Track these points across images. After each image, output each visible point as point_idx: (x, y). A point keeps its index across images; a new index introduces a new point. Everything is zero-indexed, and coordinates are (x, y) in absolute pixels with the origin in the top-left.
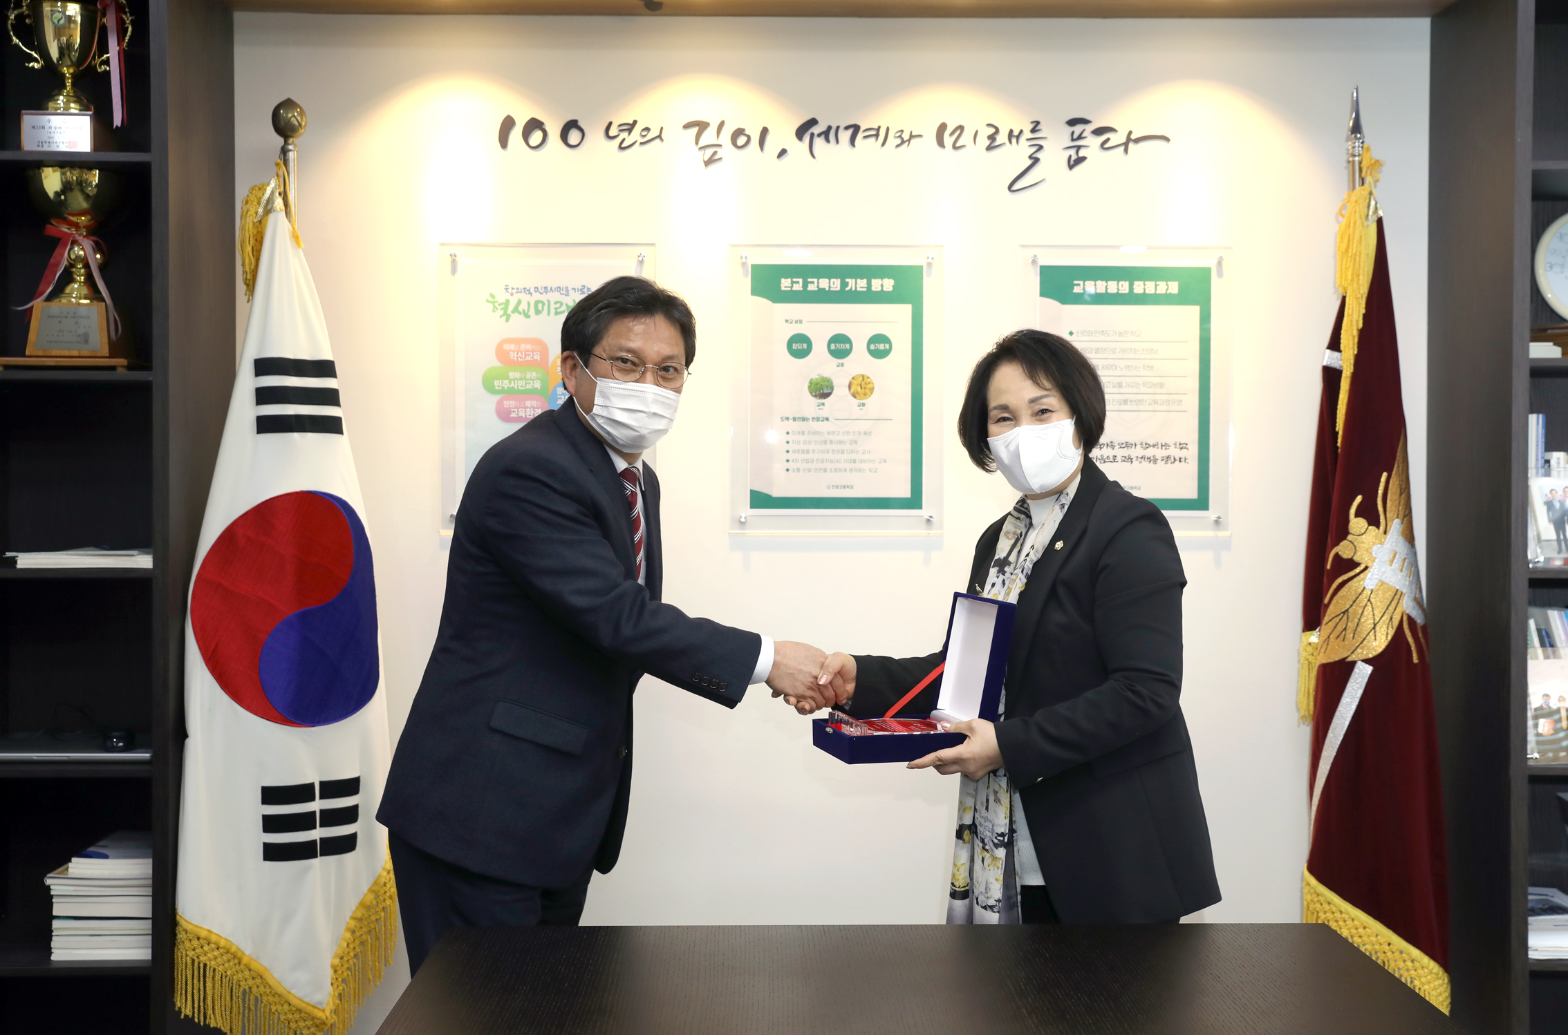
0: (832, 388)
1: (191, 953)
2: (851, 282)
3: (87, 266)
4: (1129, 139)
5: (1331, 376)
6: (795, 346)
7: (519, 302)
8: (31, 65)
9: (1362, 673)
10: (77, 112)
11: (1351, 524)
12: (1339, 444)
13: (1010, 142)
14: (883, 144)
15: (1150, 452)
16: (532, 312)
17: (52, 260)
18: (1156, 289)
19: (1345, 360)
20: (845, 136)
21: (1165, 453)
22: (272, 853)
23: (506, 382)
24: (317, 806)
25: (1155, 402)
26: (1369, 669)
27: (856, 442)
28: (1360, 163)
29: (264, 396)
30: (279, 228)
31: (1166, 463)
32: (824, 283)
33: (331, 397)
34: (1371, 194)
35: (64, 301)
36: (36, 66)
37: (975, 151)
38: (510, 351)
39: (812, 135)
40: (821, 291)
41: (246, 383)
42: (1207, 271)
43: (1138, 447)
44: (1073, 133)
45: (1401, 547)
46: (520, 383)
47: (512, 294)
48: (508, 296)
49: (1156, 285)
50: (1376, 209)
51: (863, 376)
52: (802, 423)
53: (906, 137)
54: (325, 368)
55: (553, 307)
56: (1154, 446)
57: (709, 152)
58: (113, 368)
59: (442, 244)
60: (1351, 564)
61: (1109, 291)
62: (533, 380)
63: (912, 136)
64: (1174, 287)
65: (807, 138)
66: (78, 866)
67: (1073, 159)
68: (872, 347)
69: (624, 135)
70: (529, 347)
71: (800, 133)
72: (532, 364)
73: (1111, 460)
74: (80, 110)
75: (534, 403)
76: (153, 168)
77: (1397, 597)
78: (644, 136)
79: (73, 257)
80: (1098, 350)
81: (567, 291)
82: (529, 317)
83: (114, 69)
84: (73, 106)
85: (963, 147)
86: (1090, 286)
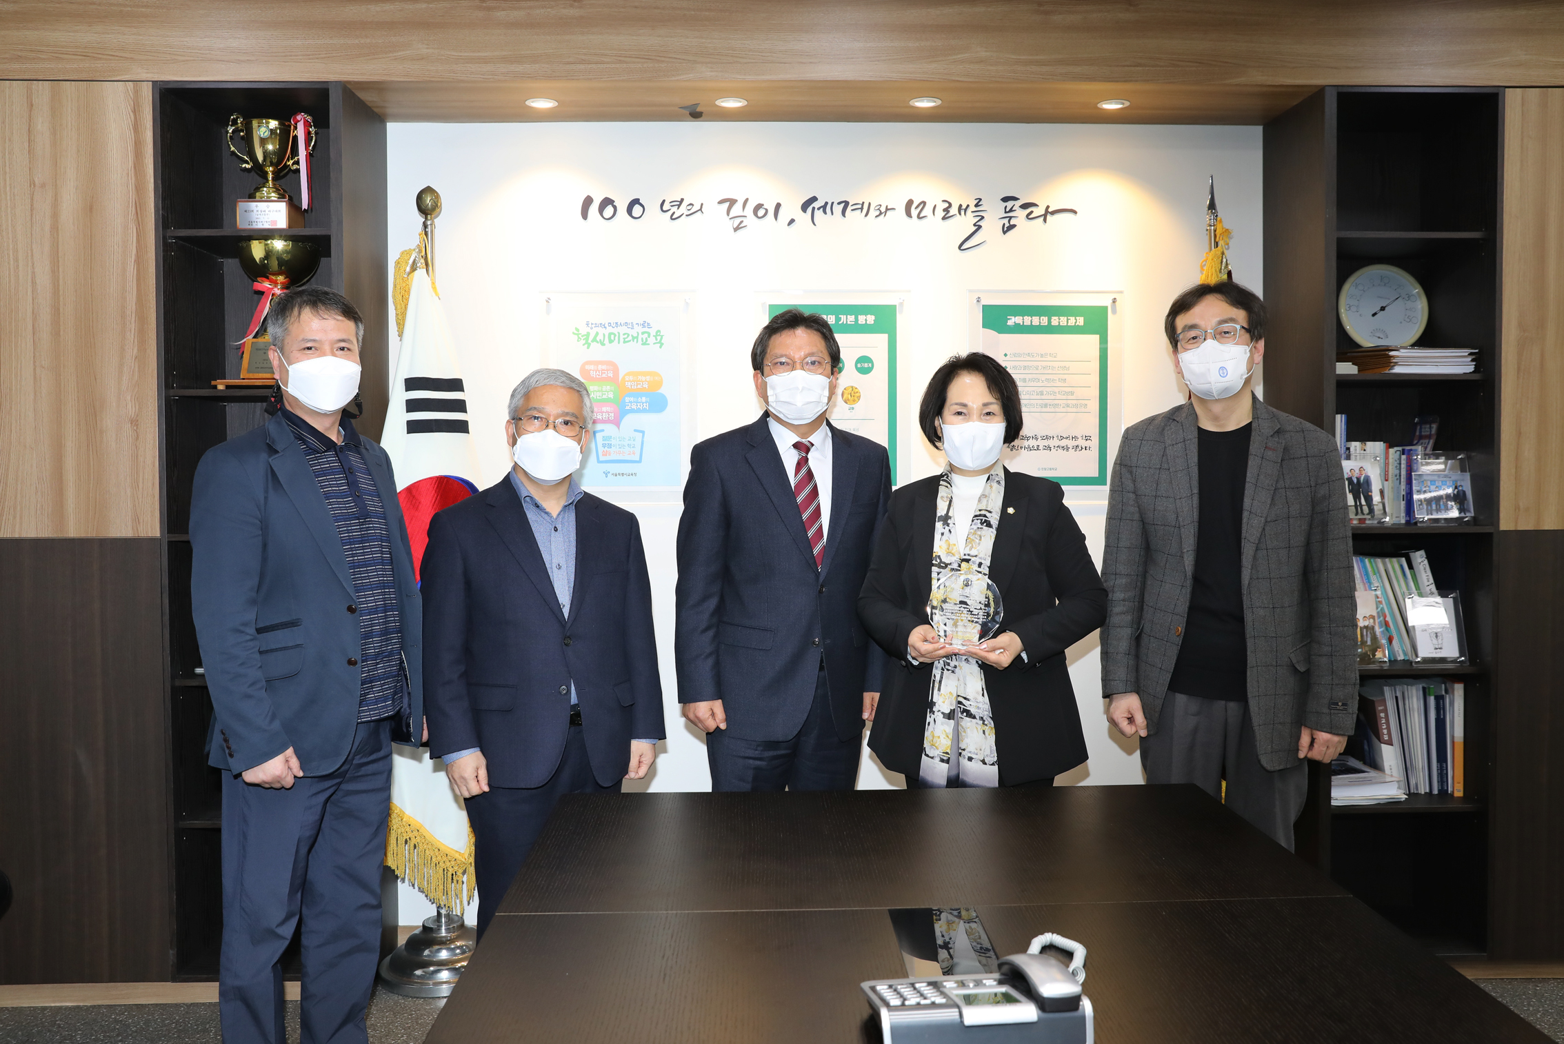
2: (843, 318)
4: (1047, 211)
7: (597, 334)
8: (244, 166)
10: (276, 199)
13: (960, 214)
14: (866, 215)
15: (1064, 443)
16: (607, 341)
17: (258, 308)
18: (1067, 323)
20: (838, 209)
21: (1075, 443)
25: (1068, 406)
28: (1215, 231)
29: (412, 406)
30: (421, 281)
31: (1075, 451)
33: (460, 406)
34: (1223, 253)
36: (247, 166)
37: (934, 221)
38: (591, 370)
39: (814, 208)
41: (399, 397)
42: (1106, 309)
43: (1055, 438)
44: (1006, 207)
47: (592, 328)
48: (588, 329)
49: (1068, 320)
50: (1227, 264)
51: (852, 387)
53: (883, 209)
54: (456, 385)
55: (622, 337)
56: (1067, 438)
57: (737, 221)
59: (540, 291)
61: (1033, 324)
62: (608, 392)
63: (887, 209)
64: (1081, 321)
65: (809, 210)
68: (859, 366)
69: (674, 209)
70: (604, 367)
71: (804, 207)
72: (607, 379)
73: (1036, 448)
74: (279, 198)
75: (608, 409)
76: (332, 239)
78: (689, 210)
80: (1025, 368)
81: (633, 325)
82: (604, 345)
83: (303, 167)
84: (274, 196)
85: (925, 217)
86: (1019, 320)
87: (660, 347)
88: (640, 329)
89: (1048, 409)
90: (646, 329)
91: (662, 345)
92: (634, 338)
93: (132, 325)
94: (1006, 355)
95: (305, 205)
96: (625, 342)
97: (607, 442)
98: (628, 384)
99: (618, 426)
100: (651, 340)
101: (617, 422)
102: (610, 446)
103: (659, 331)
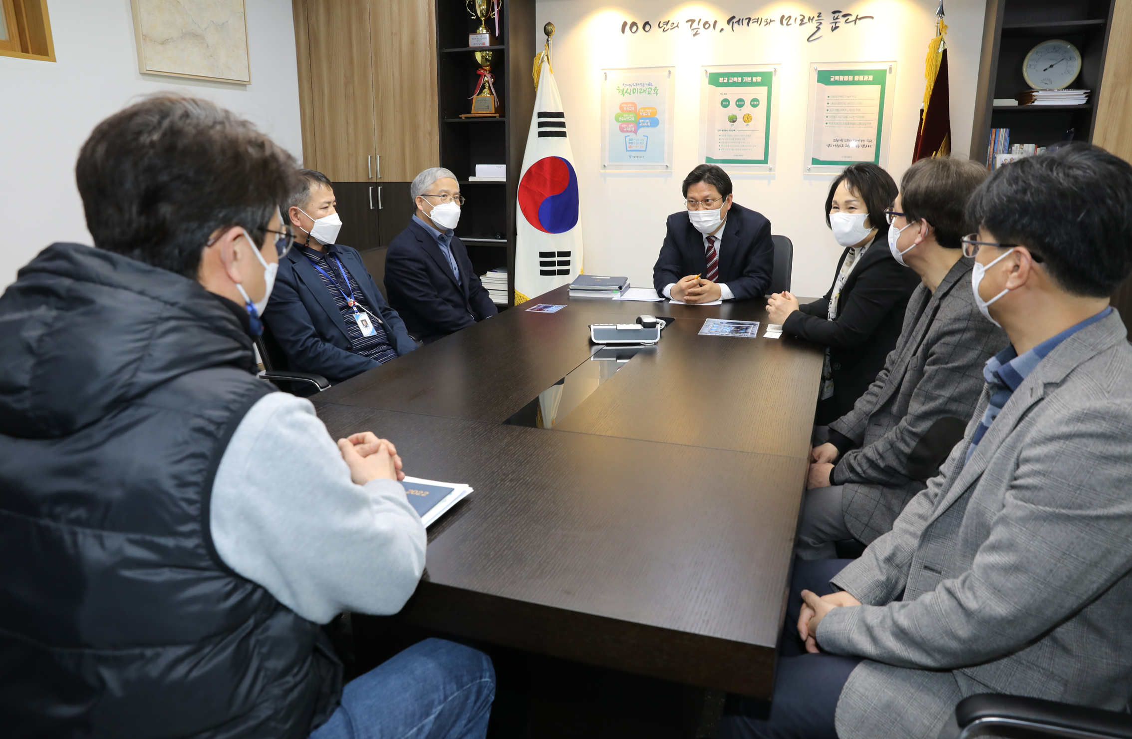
0: (737, 119)
1: (518, 301)
2: (745, 78)
3: (489, 83)
4: (857, 18)
6: (724, 103)
7: (628, 89)
8: (472, 18)
13: (809, 21)
14: (760, 25)
15: (857, 143)
17: (478, 82)
18: (864, 79)
19: (925, 107)
20: (745, 22)
21: (863, 143)
22: (543, 273)
23: (623, 118)
24: (556, 259)
25: (860, 124)
27: (745, 139)
29: (541, 125)
30: (545, 67)
31: (863, 147)
32: (735, 79)
33: (562, 125)
34: (942, 39)
35: (482, 95)
36: (474, 18)
37: (795, 26)
38: (624, 107)
39: (733, 22)
40: (734, 82)
41: (535, 120)
42: (886, 71)
44: (834, 17)
46: (628, 118)
47: (625, 87)
48: (623, 87)
49: (864, 77)
50: (944, 45)
51: (748, 114)
52: (725, 132)
53: (768, 21)
54: (561, 115)
55: (639, 90)
56: (859, 141)
57: (695, 31)
58: (495, 117)
59: (602, 69)
61: (845, 80)
62: (631, 118)
63: (771, 21)
65: (731, 24)
66: (489, 274)
67: (834, 27)
68: (752, 103)
69: (665, 26)
70: (630, 105)
71: (728, 22)
72: (632, 111)
73: (841, 146)
75: (632, 126)
76: (506, 50)
78: (672, 26)
79: (485, 81)
80: (838, 103)
81: (644, 85)
82: (631, 94)
83: (496, 17)
84: (485, 31)
85: (790, 24)
86: (837, 78)
88: (647, 87)
89: (849, 126)
90: (650, 87)
91: (657, 94)
92: (644, 91)
93: (429, 93)
95: (497, 35)
96: (640, 93)
97: (631, 141)
98: (641, 114)
99: (636, 134)
100: (653, 92)
101: (635, 132)
102: (632, 143)
103: (656, 87)
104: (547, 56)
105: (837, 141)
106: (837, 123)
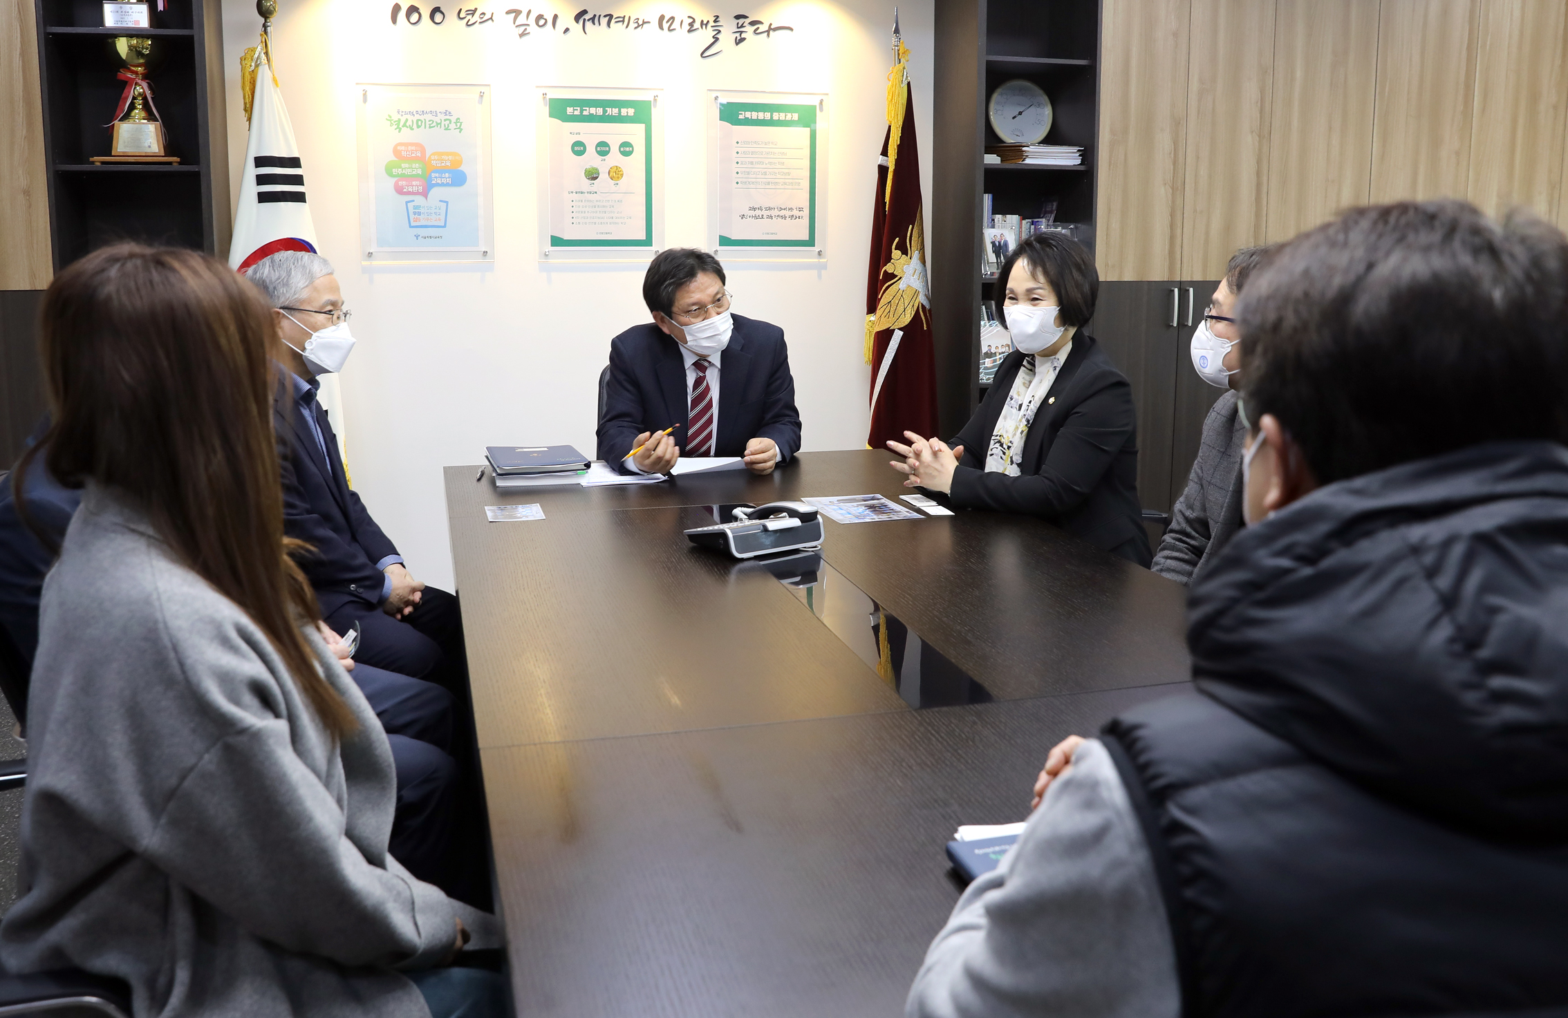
0: (599, 174)
2: (609, 110)
3: (144, 98)
4: (770, 29)
5: (883, 170)
6: (576, 148)
7: (407, 120)
9: (898, 336)
11: (893, 254)
12: (887, 209)
13: (702, 28)
14: (627, 27)
15: (783, 213)
16: (415, 126)
17: (123, 95)
18: (785, 118)
19: (891, 162)
20: (604, 21)
21: (791, 213)
23: (400, 170)
25: (785, 183)
26: (902, 333)
27: (613, 207)
28: (898, 50)
29: (261, 180)
30: (265, 74)
31: (792, 219)
32: (593, 111)
33: (298, 180)
34: (904, 68)
35: (131, 121)
37: (681, 32)
38: (402, 150)
40: (591, 115)
41: (250, 172)
42: (815, 107)
43: (776, 209)
44: (738, 24)
45: (919, 267)
46: (409, 170)
47: (402, 115)
48: (399, 116)
49: (786, 115)
50: (907, 77)
51: (617, 167)
52: (581, 194)
53: (640, 22)
54: (295, 162)
55: (428, 123)
56: (785, 209)
57: (522, 29)
58: (170, 163)
59: (357, 84)
60: (893, 276)
61: (759, 118)
62: (418, 169)
65: (581, 21)
67: (738, 39)
68: (622, 149)
69: (469, 17)
70: (413, 148)
71: (577, 18)
72: (416, 158)
73: (761, 217)
75: (418, 183)
76: (195, 39)
77: (917, 293)
78: (482, 18)
79: (136, 93)
80: (752, 153)
81: (436, 113)
82: (413, 129)
85: (674, 29)
86: (748, 115)
87: (460, 132)
88: (443, 117)
89: (770, 186)
90: (447, 117)
91: (461, 130)
92: (437, 124)
94: (738, 143)
95: (161, 8)
96: (430, 127)
97: (417, 211)
98: (434, 163)
99: (427, 199)
100: (452, 126)
101: (425, 194)
102: (419, 214)
103: (458, 119)
104: (267, 53)
105: (754, 209)
106: (753, 183)
